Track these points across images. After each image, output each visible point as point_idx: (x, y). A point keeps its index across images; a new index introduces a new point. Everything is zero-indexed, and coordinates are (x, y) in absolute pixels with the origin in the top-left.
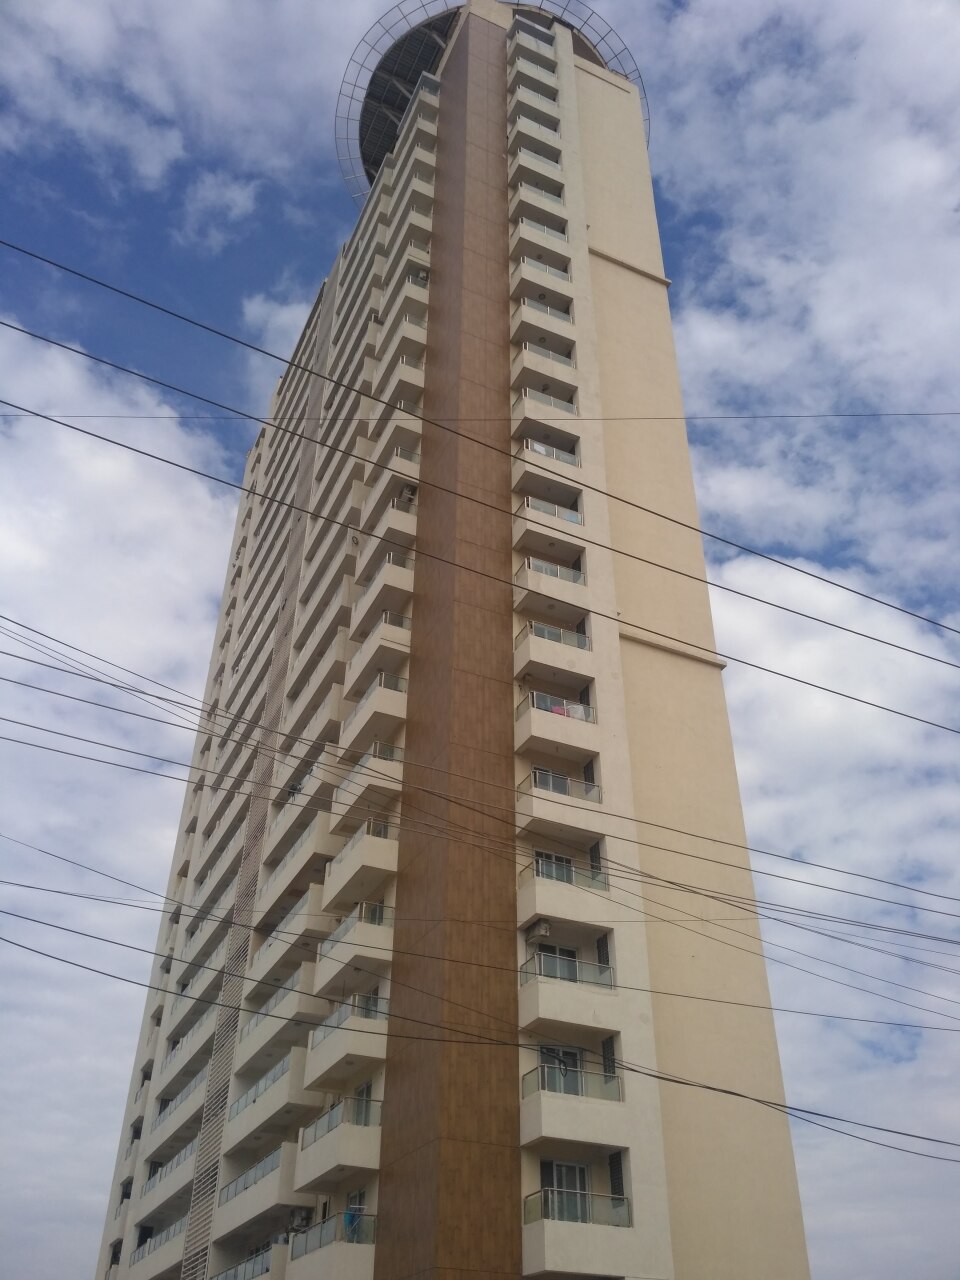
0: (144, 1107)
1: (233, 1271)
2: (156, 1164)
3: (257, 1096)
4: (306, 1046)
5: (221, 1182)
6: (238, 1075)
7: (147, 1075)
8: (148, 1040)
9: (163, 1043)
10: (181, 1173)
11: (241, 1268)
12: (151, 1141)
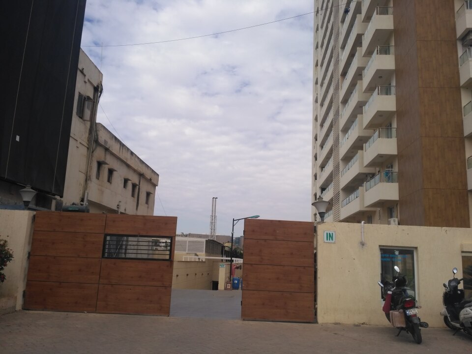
0: (317, 150)
1: (348, 198)
2: (322, 167)
3: (348, 136)
4: (362, 114)
5: (341, 169)
6: (342, 131)
7: (316, 139)
8: (315, 127)
9: (319, 127)
10: (329, 168)
11: (350, 196)
12: (320, 160)
